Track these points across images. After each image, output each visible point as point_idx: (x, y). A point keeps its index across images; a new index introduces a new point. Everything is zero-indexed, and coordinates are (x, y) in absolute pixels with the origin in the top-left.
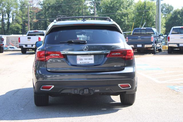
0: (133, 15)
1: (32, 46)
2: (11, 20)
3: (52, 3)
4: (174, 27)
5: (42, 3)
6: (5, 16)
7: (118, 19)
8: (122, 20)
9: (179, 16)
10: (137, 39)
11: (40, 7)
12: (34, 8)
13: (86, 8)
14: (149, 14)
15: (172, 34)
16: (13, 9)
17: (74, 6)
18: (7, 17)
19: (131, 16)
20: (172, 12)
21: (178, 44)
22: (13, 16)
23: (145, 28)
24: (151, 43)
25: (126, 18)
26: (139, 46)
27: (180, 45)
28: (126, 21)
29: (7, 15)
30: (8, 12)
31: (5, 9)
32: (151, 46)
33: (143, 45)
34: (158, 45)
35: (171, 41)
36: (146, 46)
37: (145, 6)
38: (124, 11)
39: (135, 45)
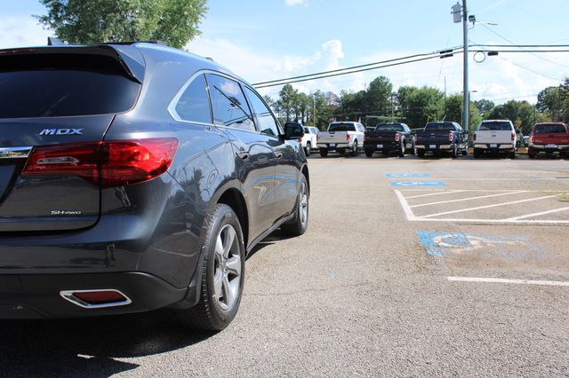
2: (305, 119)
4: (484, 121)
5: (340, 100)
6: (299, 114)
9: (500, 114)
10: (430, 137)
11: (338, 104)
12: (331, 106)
13: (389, 104)
15: (480, 130)
16: (308, 107)
18: (301, 116)
20: (492, 110)
21: (488, 145)
22: (308, 114)
24: (449, 143)
26: (433, 146)
27: (492, 146)
29: (301, 114)
30: (303, 111)
31: (299, 107)
32: (449, 146)
33: (438, 145)
34: (461, 146)
35: (478, 140)
36: (441, 147)
38: (432, 107)
39: (427, 144)
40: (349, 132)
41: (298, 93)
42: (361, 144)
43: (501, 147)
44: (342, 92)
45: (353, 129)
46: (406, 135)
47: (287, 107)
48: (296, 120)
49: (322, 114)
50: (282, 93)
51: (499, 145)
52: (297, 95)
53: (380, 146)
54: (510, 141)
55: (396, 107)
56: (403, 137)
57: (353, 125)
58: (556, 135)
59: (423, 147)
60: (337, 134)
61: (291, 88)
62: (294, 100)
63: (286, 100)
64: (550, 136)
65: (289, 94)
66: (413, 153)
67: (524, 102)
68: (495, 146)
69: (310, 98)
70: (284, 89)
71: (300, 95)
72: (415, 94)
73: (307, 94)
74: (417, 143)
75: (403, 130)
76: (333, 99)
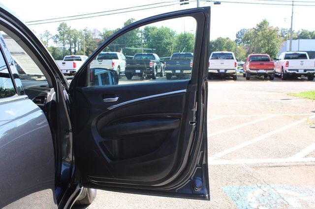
0: (176, 44)
1: (67, 71)
2: (77, 49)
3: (110, 35)
4: (214, 52)
5: (103, 34)
6: (72, 45)
7: (164, 47)
8: (167, 48)
10: (175, 64)
11: (101, 38)
12: (96, 39)
13: (138, 38)
14: (190, 43)
15: (212, 59)
16: (79, 40)
17: (128, 37)
18: (74, 46)
19: (174, 44)
21: (218, 70)
22: (79, 45)
23: (184, 53)
24: (190, 69)
25: (170, 46)
26: (178, 71)
27: (221, 71)
28: (170, 49)
29: (74, 44)
30: (75, 42)
31: (72, 40)
32: (190, 71)
33: (182, 71)
35: (211, 67)
36: (185, 72)
37: (186, 37)
38: (167, 40)
39: (174, 70)
40: (114, 61)
41: (71, 29)
42: (123, 69)
43: (228, 72)
44: (104, 29)
45: (116, 58)
46: (157, 63)
47: (63, 40)
48: (70, 50)
49: (90, 45)
50: (60, 29)
51: (226, 70)
52: (70, 31)
53: (138, 71)
54: (234, 68)
55: (143, 41)
56: (155, 64)
57: (116, 54)
58: (265, 63)
59: (170, 72)
60: (104, 61)
61: (65, 26)
62: (69, 34)
63: (62, 35)
64: (261, 64)
65: (64, 29)
66: (161, 76)
67: (228, 38)
68: (223, 71)
69: (81, 33)
70: (61, 25)
71: (72, 31)
72: (155, 31)
73: (78, 30)
74: (166, 69)
75: (154, 58)
76: (97, 34)
